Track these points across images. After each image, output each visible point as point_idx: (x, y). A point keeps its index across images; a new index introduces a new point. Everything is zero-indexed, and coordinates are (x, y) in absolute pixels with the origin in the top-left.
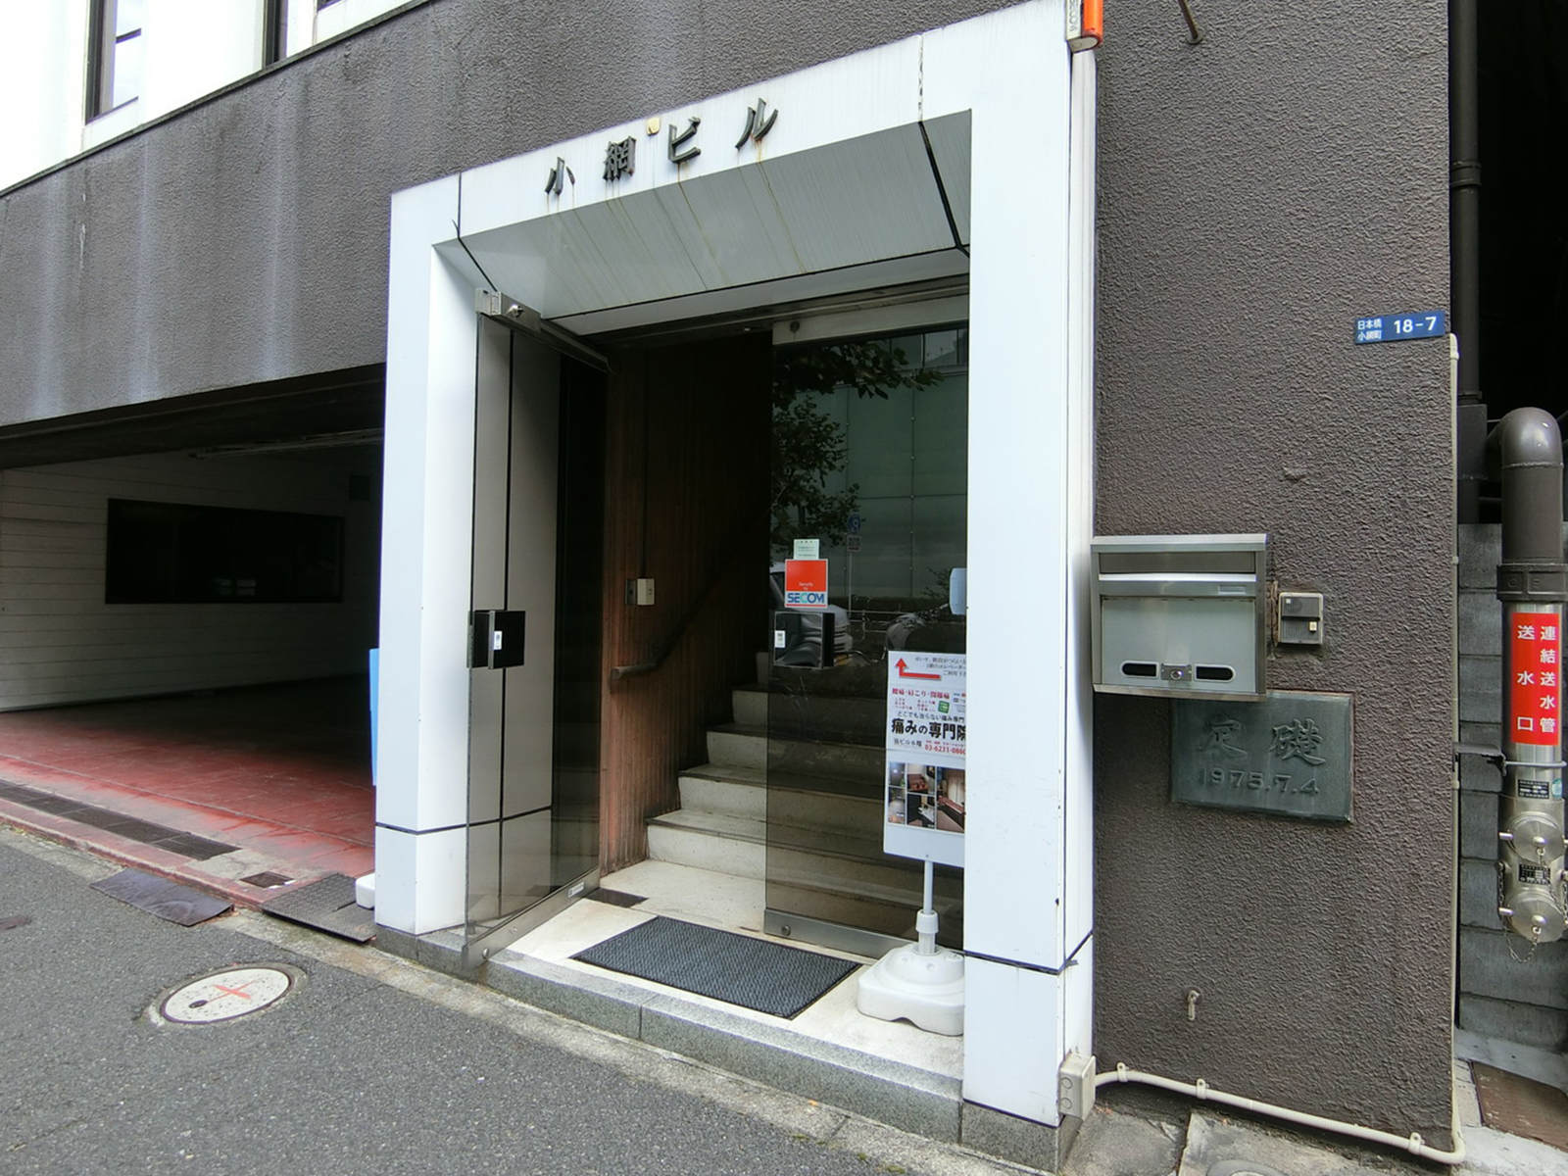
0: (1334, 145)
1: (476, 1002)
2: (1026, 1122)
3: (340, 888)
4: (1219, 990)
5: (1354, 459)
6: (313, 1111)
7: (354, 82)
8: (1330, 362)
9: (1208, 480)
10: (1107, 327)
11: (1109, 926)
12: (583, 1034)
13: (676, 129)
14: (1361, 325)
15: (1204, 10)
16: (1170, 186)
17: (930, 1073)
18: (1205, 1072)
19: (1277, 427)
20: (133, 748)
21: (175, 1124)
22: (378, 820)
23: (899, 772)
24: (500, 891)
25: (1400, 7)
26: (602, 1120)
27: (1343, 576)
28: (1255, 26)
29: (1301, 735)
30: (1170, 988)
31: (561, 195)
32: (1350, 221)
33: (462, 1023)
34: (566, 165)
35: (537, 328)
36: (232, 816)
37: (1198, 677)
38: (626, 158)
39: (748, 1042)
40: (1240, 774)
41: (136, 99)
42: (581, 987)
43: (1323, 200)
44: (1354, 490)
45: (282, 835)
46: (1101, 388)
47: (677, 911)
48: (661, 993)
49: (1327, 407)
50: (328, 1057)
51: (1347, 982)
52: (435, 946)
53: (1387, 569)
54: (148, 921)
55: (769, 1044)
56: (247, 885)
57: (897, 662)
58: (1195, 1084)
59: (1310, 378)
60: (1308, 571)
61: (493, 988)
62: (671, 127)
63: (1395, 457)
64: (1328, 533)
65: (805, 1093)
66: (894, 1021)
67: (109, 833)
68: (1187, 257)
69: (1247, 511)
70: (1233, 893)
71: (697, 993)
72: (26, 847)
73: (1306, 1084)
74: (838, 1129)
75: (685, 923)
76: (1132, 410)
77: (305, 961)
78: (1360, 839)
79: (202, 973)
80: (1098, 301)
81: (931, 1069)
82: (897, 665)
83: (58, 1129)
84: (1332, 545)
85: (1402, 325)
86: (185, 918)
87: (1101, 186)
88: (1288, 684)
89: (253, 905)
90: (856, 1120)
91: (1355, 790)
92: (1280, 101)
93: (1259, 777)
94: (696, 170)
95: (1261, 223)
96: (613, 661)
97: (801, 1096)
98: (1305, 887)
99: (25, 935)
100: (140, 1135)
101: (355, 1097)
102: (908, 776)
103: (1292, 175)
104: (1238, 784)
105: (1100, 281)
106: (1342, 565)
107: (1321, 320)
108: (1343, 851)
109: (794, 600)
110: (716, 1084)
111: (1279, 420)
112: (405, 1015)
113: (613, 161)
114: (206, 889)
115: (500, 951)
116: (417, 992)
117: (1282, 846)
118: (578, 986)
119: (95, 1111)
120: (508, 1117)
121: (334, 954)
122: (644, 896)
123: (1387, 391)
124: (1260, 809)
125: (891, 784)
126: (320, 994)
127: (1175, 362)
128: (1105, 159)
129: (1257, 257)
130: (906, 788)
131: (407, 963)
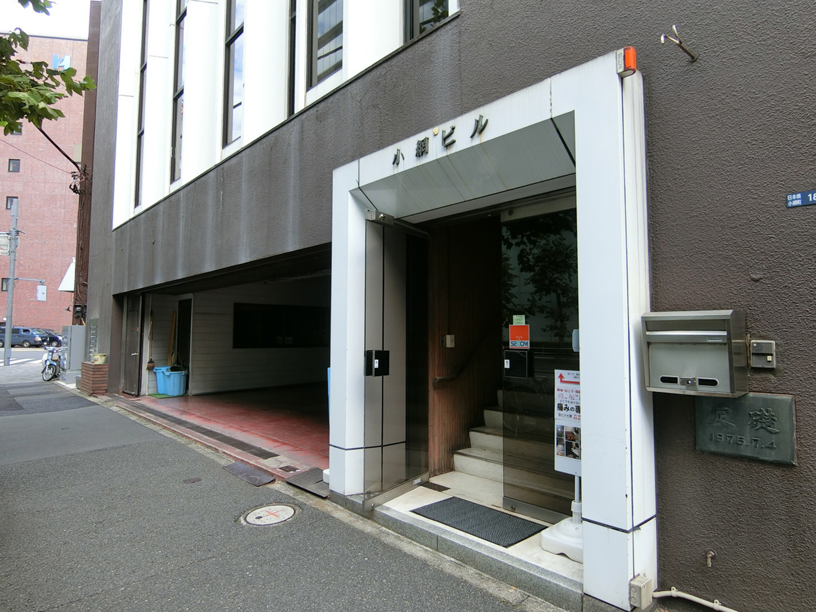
0: (770, 105)
1: (368, 527)
2: (614, 608)
3: (316, 474)
4: (725, 552)
5: (790, 269)
6: (298, 563)
7: (320, 121)
8: (774, 218)
9: (710, 282)
10: (654, 206)
11: (665, 514)
12: (412, 545)
13: (445, 132)
14: (790, 197)
15: (697, 44)
16: (684, 133)
17: (570, 579)
18: (719, 596)
19: (746, 253)
20: (242, 412)
21: (246, 562)
22: (330, 443)
23: (561, 430)
24: (382, 479)
25: (802, 31)
26: (415, 582)
27: (786, 331)
28: (724, 49)
29: (765, 416)
30: (698, 549)
31: (399, 165)
32: (781, 144)
33: (361, 535)
34: (401, 152)
35: (392, 223)
36: (278, 442)
37: (699, 384)
38: (425, 147)
39: (484, 556)
40: (732, 437)
41: (240, 137)
42: (413, 524)
43: (765, 134)
44: (790, 285)
45: (297, 450)
46: (653, 237)
47: (463, 495)
48: (448, 530)
49: (773, 242)
50: (306, 543)
51: (797, 554)
52: (353, 501)
53: (810, 327)
54: (243, 483)
55: (494, 557)
56: (281, 470)
57: (559, 375)
58: (713, 602)
59: (763, 227)
60: (766, 329)
61: (376, 522)
62: (443, 131)
63: (813, 267)
64: (777, 308)
65: (510, 583)
66: (558, 554)
67: (231, 446)
68: (695, 168)
69: (731, 297)
70: (731, 500)
71: (465, 532)
72: (200, 451)
73: (775, 608)
74: (523, 601)
75: (466, 501)
76: (669, 247)
77: (301, 504)
78: (801, 475)
79: (261, 506)
80: (649, 193)
81: (571, 578)
82: (559, 377)
83: (205, 559)
84: (779, 315)
85: (812, 197)
86: (257, 483)
87: (649, 136)
88: (757, 389)
89: (282, 479)
90: (533, 598)
91: (798, 448)
92: (740, 85)
93: (743, 439)
94: (455, 149)
95: (732, 148)
96: (435, 373)
97: (508, 584)
98: (771, 500)
99: (198, 485)
100: (234, 565)
101: (314, 560)
102: (566, 432)
103: (748, 122)
104: (731, 442)
105: (650, 183)
106: (784, 326)
107: (767, 196)
108: (792, 481)
109: (514, 345)
110: (469, 574)
111: (747, 250)
112: (339, 529)
113: (419, 148)
114: (266, 471)
115: (379, 505)
116: (345, 521)
117: (757, 476)
118: (411, 523)
119: (218, 554)
120: (375, 576)
121: (313, 502)
122: (449, 487)
123: (806, 232)
124: (744, 456)
125: (557, 436)
126: (306, 518)
127: (690, 222)
128: (650, 122)
129: (731, 166)
130: (565, 438)
131: (342, 508)
